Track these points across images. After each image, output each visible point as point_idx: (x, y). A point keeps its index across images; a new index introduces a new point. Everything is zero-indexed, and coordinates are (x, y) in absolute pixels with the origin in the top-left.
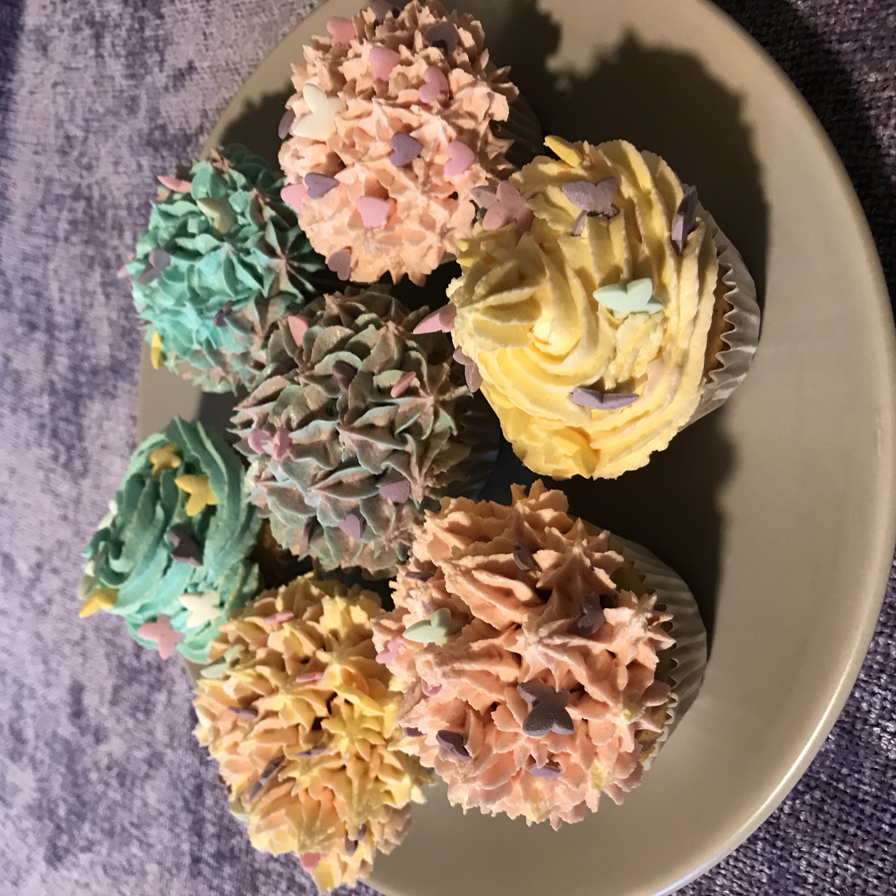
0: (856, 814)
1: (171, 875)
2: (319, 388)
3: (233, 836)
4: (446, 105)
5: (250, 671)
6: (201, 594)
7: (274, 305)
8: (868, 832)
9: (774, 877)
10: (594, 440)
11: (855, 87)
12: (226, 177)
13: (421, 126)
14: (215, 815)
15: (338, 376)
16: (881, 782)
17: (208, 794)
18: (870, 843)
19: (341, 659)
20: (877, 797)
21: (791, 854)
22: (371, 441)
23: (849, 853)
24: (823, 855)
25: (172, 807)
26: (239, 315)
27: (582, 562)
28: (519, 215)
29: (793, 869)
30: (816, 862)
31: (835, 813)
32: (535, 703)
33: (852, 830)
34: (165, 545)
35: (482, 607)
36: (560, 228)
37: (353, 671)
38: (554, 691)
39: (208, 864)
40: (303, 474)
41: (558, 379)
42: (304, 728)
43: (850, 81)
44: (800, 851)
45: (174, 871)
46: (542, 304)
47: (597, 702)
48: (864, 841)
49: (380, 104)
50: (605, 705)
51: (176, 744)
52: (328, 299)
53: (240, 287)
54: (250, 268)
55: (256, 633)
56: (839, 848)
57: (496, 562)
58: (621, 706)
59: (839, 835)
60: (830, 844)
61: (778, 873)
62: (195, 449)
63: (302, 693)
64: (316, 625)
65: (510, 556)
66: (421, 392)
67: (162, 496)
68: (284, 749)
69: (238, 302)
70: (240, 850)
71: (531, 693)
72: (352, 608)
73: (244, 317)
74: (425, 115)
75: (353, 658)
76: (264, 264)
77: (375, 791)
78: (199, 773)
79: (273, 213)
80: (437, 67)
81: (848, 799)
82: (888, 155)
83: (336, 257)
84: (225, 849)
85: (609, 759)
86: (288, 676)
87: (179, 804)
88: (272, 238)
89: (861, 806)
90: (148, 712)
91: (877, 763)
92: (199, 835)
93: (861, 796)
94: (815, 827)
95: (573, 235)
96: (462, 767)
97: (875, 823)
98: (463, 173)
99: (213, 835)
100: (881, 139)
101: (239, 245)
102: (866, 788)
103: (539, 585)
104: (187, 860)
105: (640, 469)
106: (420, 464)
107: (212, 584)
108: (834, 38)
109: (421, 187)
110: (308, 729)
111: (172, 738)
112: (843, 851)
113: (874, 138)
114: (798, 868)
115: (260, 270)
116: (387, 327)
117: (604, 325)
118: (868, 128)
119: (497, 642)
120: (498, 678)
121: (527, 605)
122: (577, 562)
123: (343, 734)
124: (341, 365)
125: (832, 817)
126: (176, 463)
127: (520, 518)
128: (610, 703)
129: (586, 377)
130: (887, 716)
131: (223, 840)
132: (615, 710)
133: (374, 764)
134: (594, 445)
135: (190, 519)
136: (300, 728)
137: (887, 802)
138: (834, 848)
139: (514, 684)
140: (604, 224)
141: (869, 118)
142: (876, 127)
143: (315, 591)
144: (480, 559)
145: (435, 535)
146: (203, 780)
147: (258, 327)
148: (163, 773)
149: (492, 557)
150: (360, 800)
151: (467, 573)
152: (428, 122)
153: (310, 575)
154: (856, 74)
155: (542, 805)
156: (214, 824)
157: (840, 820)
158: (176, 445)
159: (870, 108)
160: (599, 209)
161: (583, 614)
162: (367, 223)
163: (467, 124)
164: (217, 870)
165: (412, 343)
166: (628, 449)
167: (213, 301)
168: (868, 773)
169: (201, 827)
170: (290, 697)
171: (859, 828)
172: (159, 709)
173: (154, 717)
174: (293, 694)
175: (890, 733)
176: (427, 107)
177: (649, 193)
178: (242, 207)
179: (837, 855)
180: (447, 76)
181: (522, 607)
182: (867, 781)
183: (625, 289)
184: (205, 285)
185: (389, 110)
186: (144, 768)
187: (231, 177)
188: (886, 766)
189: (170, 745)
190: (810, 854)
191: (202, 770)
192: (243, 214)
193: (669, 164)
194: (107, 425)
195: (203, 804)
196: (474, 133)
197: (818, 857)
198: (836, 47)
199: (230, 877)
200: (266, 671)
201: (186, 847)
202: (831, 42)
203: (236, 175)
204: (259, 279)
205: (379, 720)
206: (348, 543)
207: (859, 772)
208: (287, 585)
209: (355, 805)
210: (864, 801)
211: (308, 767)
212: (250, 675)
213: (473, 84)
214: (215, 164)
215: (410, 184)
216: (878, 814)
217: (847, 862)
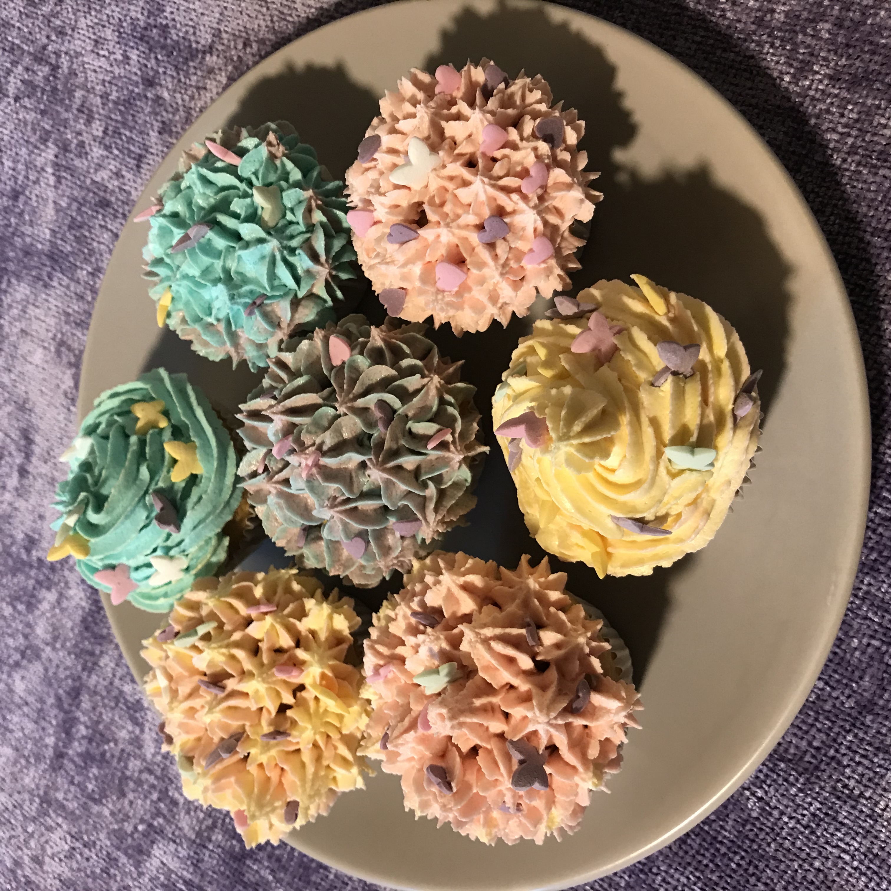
0: (712, 851)
1: (28, 761)
2: (357, 420)
3: (108, 742)
4: (541, 198)
5: (224, 650)
6: (172, 558)
7: (306, 307)
8: (717, 865)
9: (632, 884)
10: (611, 545)
11: (875, 279)
12: (278, 162)
13: (514, 212)
14: (90, 718)
15: (378, 414)
16: (739, 832)
17: (85, 698)
18: (717, 874)
19: (321, 662)
20: (732, 841)
21: (650, 870)
22: (394, 480)
23: (699, 878)
24: (677, 876)
25: (42, 701)
26: (269, 309)
27: (582, 649)
28: (604, 348)
29: (649, 881)
30: (670, 880)
31: (696, 846)
32: (521, 762)
33: (705, 862)
34: (145, 506)
35: (488, 668)
36: (643, 376)
37: (329, 674)
38: (538, 752)
39: (72, 761)
40: (323, 493)
41: (606, 499)
42: (269, 712)
43: (873, 271)
44: (658, 868)
45: (32, 760)
46: (616, 441)
47: (567, 764)
48: (712, 872)
49: (483, 182)
50: (574, 768)
51: (58, 645)
52: (374, 331)
53: (276, 283)
54: (291, 268)
55: (230, 612)
56: (691, 873)
57: (509, 635)
58: (591, 774)
59: (694, 863)
60: (685, 868)
61: (636, 882)
62: (185, 415)
63: (274, 683)
64: (297, 623)
65: (523, 631)
66: (452, 447)
67: (148, 456)
68: (247, 728)
69: (273, 297)
70: (113, 756)
71: (520, 752)
72: (336, 616)
73: (273, 311)
74: (522, 205)
75: (331, 663)
76: (305, 267)
77: (326, 776)
78: (79, 678)
79: (324, 219)
80: (543, 162)
81: (709, 839)
82: (886, 346)
83: (389, 292)
84: (95, 751)
85: (566, 809)
86: (262, 665)
87: (51, 701)
88: (320, 244)
89: (718, 846)
90: (31, 607)
91: (740, 817)
92: (68, 733)
93: (720, 838)
94: (676, 854)
95: (652, 385)
96: (441, 797)
97: (725, 861)
98: (539, 264)
99: (83, 737)
100: (885, 331)
101: (285, 242)
102: (727, 834)
103: (539, 658)
104: (49, 753)
105: (643, 577)
106: (436, 510)
107: (184, 551)
108: (869, 229)
109: (500, 269)
110: (274, 713)
111: (55, 638)
112: (694, 876)
113: (879, 328)
114: (654, 881)
115: (300, 271)
116: (432, 379)
117: (662, 471)
118: (877, 318)
119: (495, 700)
120: (487, 728)
121: (526, 673)
122: (578, 648)
123: (310, 727)
124: (382, 404)
125: (692, 848)
126: (163, 424)
127: (528, 594)
128: (580, 769)
129: (636, 511)
130: (758, 784)
131: (94, 744)
132: (584, 776)
133: (327, 753)
134: (610, 550)
135: (173, 484)
136: (264, 710)
137: (739, 847)
138: (687, 873)
139: (501, 736)
140: (682, 384)
141: (880, 309)
142: (883, 320)
143: (296, 587)
144: (498, 631)
145: (449, 590)
146: (81, 684)
147: (284, 325)
148: (37, 668)
149: (508, 630)
150: (313, 785)
151: (486, 641)
152: (522, 212)
153: (295, 571)
154: (879, 267)
155: (494, 831)
156: (87, 727)
157: (698, 852)
158: (163, 403)
159: (883, 302)
160: (681, 370)
161: (578, 697)
162: (440, 285)
163: (553, 219)
164: (83, 769)
165: (449, 398)
166: (641, 562)
167: (246, 289)
168: (730, 823)
169: (72, 727)
170: (266, 686)
171: (711, 861)
172: (45, 606)
173: (37, 613)
174: (268, 683)
175: (757, 798)
176: (525, 198)
177: (721, 361)
178: (294, 203)
179: (688, 878)
180: (548, 171)
181: (522, 676)
182: (728, 828)
183: (692, 453)
184: (241, 270)
185: (491, 191)
186: (17, 657)
187: (283, 165)
188: (746, 821)
189: (52, 644)
190: (666, 872)
191: (85, 675)
192: (292, 210)
193: (741, 339)
194: (31, 311)
195: (78, 706)
196: (555, 228)
197: (672, 877)
198: (868, 237)
199: (96, 778)
200: (241, 654)
201: (50, 741)
202: (865, 232)
203: (289, 165)
204: (297, 280)
205: (340, 717)
206: (340, 555)
207: (723, 820)
208: (266, 573)
209: (308, 790)
210: (721, 843)
211: (266, 748)
212: (223, 654)
213: (569, 187)
214: (272, 149)
215: (491, 262)
216: (731, 855)
217: (695, 884)
